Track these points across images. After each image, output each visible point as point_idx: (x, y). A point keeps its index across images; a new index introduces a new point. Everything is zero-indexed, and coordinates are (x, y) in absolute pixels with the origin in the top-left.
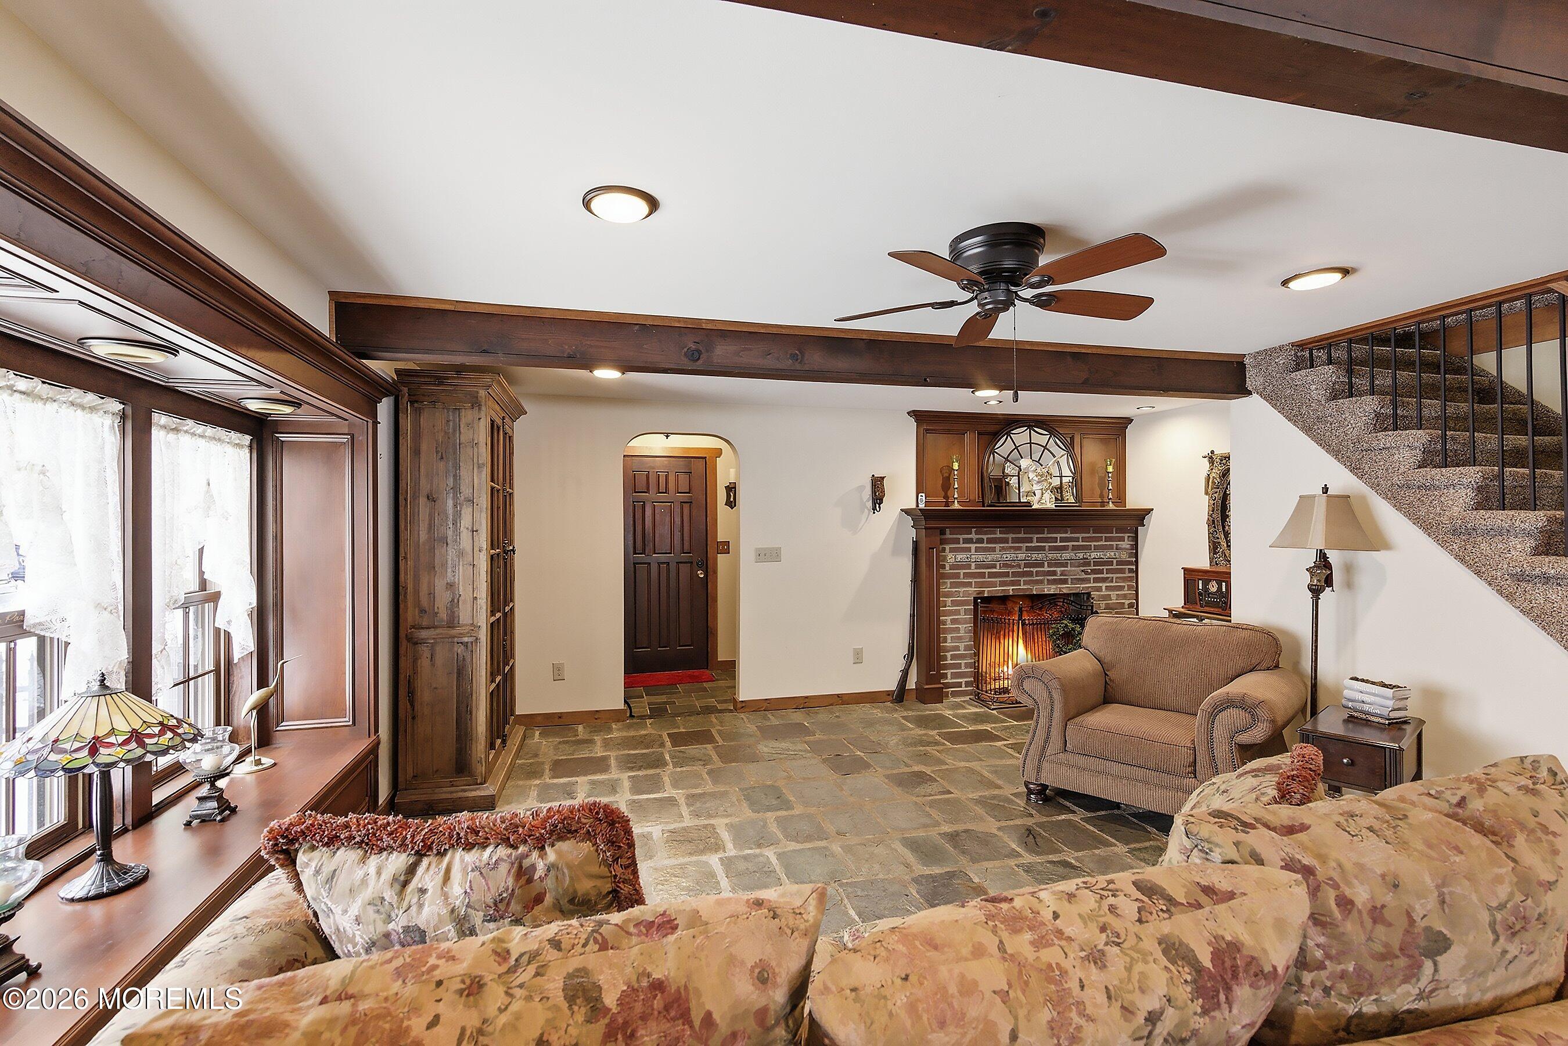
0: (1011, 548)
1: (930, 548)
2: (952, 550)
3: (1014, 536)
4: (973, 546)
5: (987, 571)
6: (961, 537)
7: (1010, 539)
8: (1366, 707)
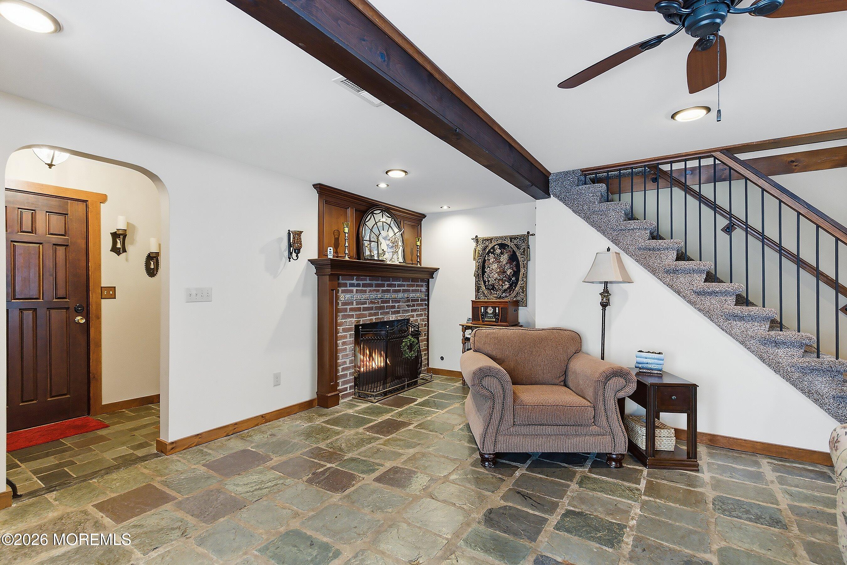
0: (374, 290)
1: (332, 290)
2: (343, 292)
3: (376, 282)
4: (355, 289)
5: (362, 306)
6: (348, 282)
7: (374, 285)
8: (650, 366)
